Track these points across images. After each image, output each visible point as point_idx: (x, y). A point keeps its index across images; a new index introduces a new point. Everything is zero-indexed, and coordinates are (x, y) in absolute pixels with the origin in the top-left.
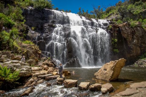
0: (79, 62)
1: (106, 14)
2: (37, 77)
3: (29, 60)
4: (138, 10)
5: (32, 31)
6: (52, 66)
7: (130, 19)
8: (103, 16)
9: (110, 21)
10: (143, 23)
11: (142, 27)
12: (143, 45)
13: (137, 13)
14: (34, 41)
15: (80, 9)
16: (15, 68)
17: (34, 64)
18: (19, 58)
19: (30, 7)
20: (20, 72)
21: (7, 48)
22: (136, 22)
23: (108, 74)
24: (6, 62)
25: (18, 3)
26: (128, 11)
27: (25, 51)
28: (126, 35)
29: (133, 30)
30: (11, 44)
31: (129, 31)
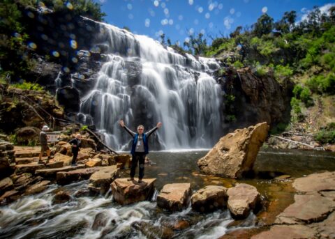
1: (214, 50)
2: (33, 173)
3: (23, 129)
4: (267, 48)
5: (45, 64)
7: (254, 62)
8: (207, 54)
9: (221, 61)
10: (276, 71)
11: (274, 78)
17: (37, 138)
19: (44, 8)
22: (265, 69)
23: (232, 161)
26: (251, 47)
27: (13, 106)
28: (249, 89)
29: (260, 82)
31: (254, 83)
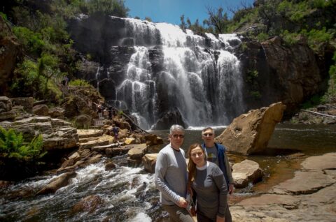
0: (183, 117)
1: (235, 25)
2: (90, 149)
3: (80, 117)
4: (298, 12)
5: (87, 62)
6: (125, 127)
7: (282, 31)
8: (228, 29)
9: (243, 35)
10: (310, 38)
11: (307, 46)
12: (308, 80)
13: (297, 19)
14: (92, 80)
15: (182, 19)
16: (37, 133)
17: (89, 123)
18: (58, 112)
19: (82, 15)
20: (49, 139)
21: (34, 94)
22: (295, 36)
23: (244, 139)
24: (21, 119)
25: (59, 9)
26: (278, 14)
27: (71, 100)
28: (275, 62)
29: (289, 52)
30: (42, 86)
31: (282, 54)
